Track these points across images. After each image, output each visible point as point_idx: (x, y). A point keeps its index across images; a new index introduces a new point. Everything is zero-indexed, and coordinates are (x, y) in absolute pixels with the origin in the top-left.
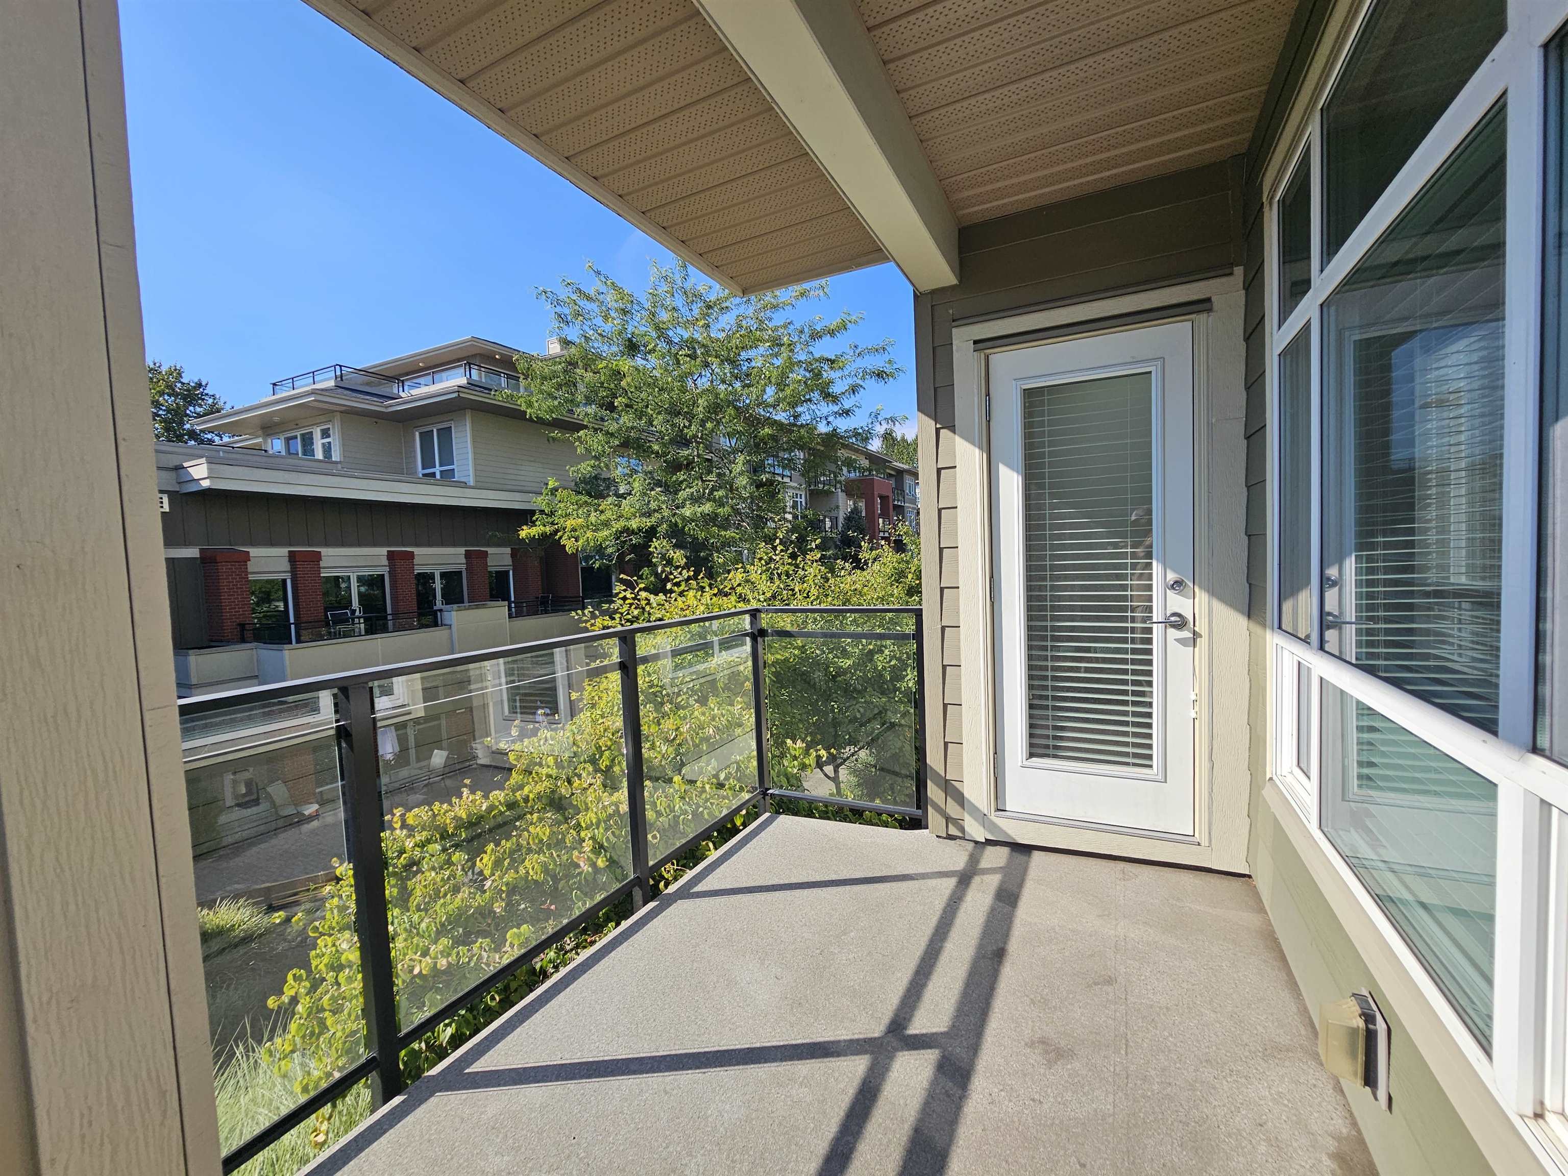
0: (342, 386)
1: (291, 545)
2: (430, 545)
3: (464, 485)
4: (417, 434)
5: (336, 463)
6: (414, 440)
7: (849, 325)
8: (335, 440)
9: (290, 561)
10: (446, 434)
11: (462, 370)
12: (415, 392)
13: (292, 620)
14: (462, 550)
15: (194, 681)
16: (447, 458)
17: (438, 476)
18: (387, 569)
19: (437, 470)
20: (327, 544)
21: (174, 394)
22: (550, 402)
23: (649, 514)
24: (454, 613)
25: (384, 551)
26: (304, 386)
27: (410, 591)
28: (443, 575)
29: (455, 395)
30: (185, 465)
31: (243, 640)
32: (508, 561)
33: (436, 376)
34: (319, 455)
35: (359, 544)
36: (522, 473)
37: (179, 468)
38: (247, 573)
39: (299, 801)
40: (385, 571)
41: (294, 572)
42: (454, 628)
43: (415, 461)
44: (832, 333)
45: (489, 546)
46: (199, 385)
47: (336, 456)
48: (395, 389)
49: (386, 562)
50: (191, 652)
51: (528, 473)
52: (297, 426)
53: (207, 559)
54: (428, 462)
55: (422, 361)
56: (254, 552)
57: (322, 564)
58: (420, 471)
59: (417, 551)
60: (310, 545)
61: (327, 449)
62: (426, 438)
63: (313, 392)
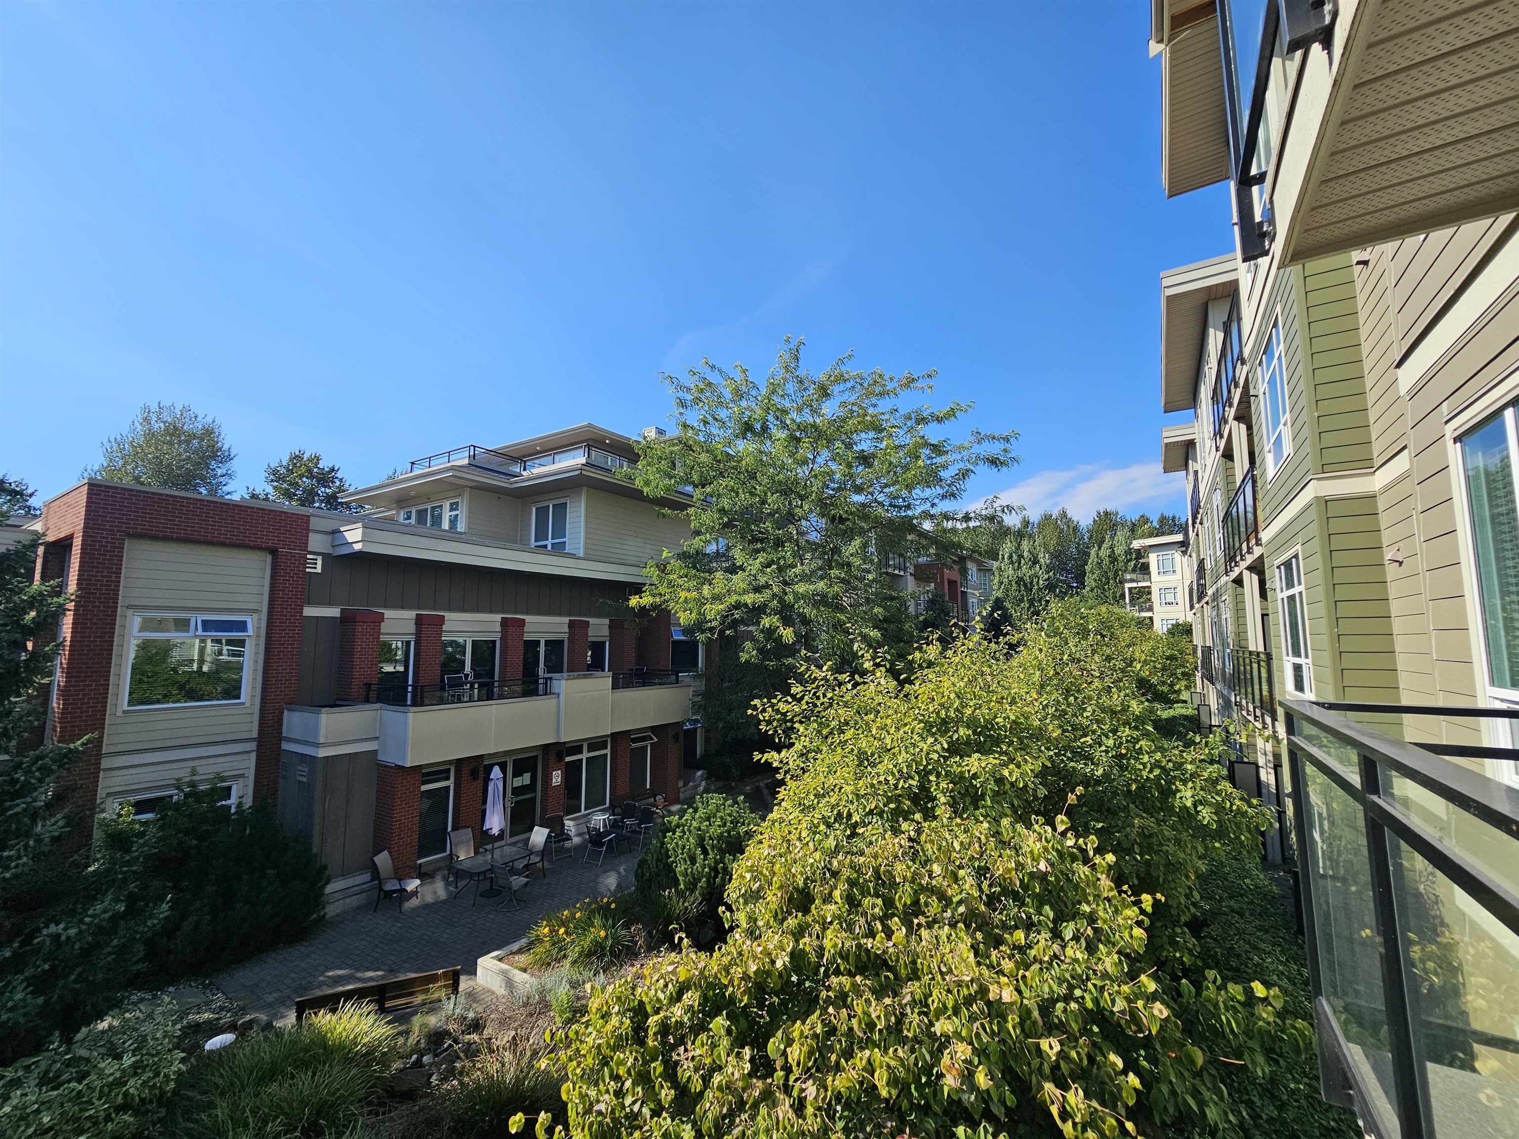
0: (473, 465)
1: (419, 608)
2: (539, 613)
3: (573, 556)
4: (534, 509)
5: (461, 533)
6: (530, 515)
7: (958, 414)
8: (462, 513)
9: (416, 624)
10: (561, 509)
11: (582, 450)
12: (537, 471)
13: (410, 682)
14: (566, 620)
15: (322, 740)
16: (560, 531)
17: (549, 548)
18: (499, 635)
19: (549, 543)
20: (450, 609)
21: (311, 476)
22: (667, 481)
23: (757, 590)
24: (563, 682)
25: (498, 617)
26: (439, 464)
27: (517, 657)
28: (547, 643)
29: (578, 472)
30: (342, 529)
31: (367, 700)
32: (606, 632)
33: (557, 457)
34: (446, 525)
35: (478, 610)
36: (626, 547)
37: (336, 532)
38: (379, 633)
39: (401, 875)
40: (497, 637)
41: (418, 634)
42: (562, 697)
43: (529, 535)
44: (939, 420)
45: (590, 616)
46: (332, 470)
47: (461, 527)
48: (516, 469)
49: (499, 629)
50: (324, 710)
51: (633, 547)
52: (429, 500)
53: (347, 619)
54: (541, 535)
55: (539, 445)
56: (388, 613)
57: (444, 628)
58: (533, 543)
59: (528, 618)
60: (435, 609)
61: (453, 521)
62: (542, 513)
63: (452, 468)
